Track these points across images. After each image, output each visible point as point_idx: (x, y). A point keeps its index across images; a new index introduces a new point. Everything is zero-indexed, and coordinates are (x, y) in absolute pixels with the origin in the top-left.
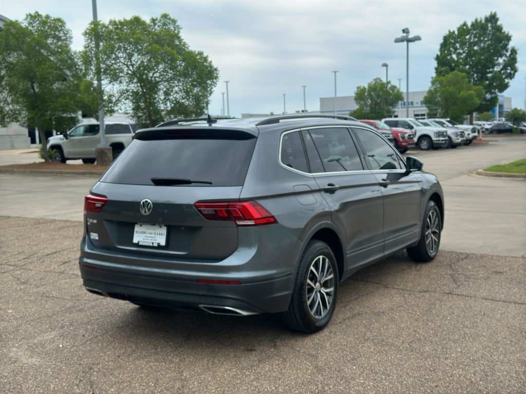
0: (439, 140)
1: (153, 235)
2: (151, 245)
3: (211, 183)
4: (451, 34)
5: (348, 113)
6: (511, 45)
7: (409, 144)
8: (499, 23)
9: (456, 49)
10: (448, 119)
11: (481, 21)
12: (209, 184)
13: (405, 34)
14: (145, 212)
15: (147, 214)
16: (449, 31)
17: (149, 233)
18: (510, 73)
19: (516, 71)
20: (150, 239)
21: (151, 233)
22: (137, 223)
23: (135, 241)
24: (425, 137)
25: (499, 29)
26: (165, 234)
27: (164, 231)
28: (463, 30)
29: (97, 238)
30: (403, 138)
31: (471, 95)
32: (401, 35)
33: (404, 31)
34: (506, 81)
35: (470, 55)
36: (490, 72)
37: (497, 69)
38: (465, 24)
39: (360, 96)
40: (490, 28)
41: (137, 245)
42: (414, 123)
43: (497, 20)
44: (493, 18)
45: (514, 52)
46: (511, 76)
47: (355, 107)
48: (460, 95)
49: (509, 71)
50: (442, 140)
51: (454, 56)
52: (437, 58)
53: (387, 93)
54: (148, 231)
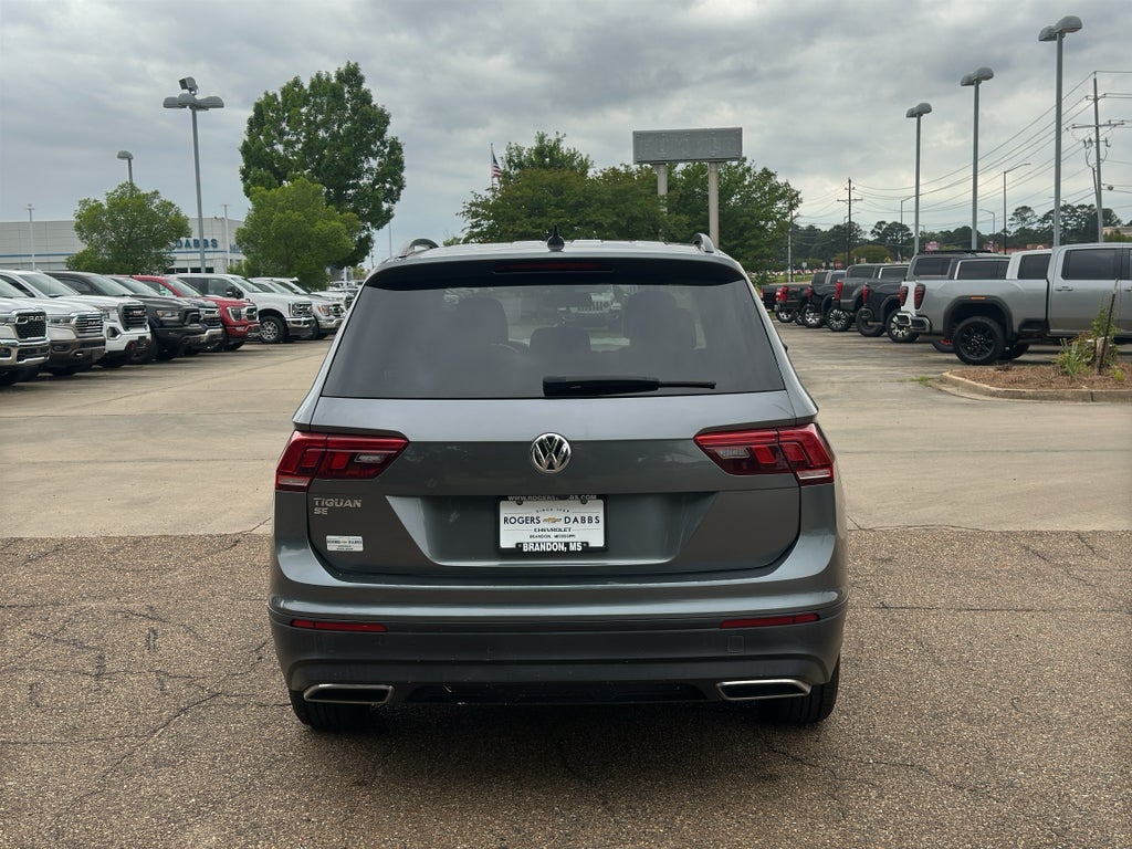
0: (299, 322)
1: (561, 525)
2: (563, 548)
3: (712, 386)
4: (270, 100)
5: (63, 259)
6: (390, 133)
7: (250, 330)
8: (365, 86)
9: (282, 133)
10: (296, 279)
11: (328, 79)
12: (708, 387)
13: (187, 91)
14: (551, 466)
15: (557, 469)
16: (266, 94)
17: (545, 520)
18: (391, 189)
19: (401, 187)
20: (553, 534)
21: (555, 521)
22: (506, 498)
23: (507, 542)
24: (270, 315)
25: (365, 99)
26: (602, 519)
27: (596, 510)
28: (293, 93)
29: (359, 548)
30: (238, 316)
31: (336, 231)
32: (178, 92)
33: (183, 83)
34: (385, 206)
35: (312, 147)
36: (354, 186)
37: (365, 181)
38: (296, 83)
39: (90, 221)
40: (347, 96)
41: (517, 552)
42: (242, 285)
43: (360, 80)
44: (352, 76)
45: (396, 147)
46: (393, 197)
47: (79, 247)
48: (315, 230)
49: (388, 186)
50: (305, 323)
51: (280, 148)
52: (246, 150)
53: (153, 217)
54: (543, 516)
